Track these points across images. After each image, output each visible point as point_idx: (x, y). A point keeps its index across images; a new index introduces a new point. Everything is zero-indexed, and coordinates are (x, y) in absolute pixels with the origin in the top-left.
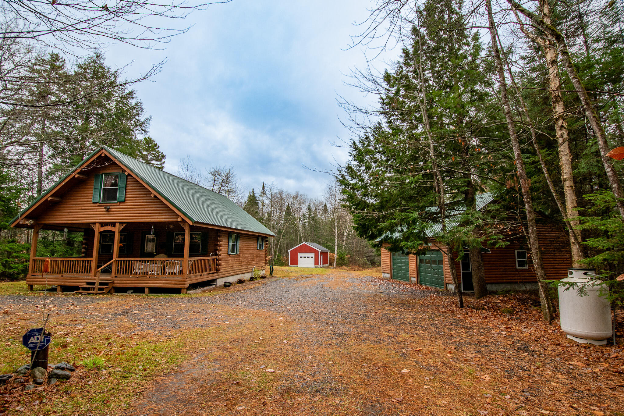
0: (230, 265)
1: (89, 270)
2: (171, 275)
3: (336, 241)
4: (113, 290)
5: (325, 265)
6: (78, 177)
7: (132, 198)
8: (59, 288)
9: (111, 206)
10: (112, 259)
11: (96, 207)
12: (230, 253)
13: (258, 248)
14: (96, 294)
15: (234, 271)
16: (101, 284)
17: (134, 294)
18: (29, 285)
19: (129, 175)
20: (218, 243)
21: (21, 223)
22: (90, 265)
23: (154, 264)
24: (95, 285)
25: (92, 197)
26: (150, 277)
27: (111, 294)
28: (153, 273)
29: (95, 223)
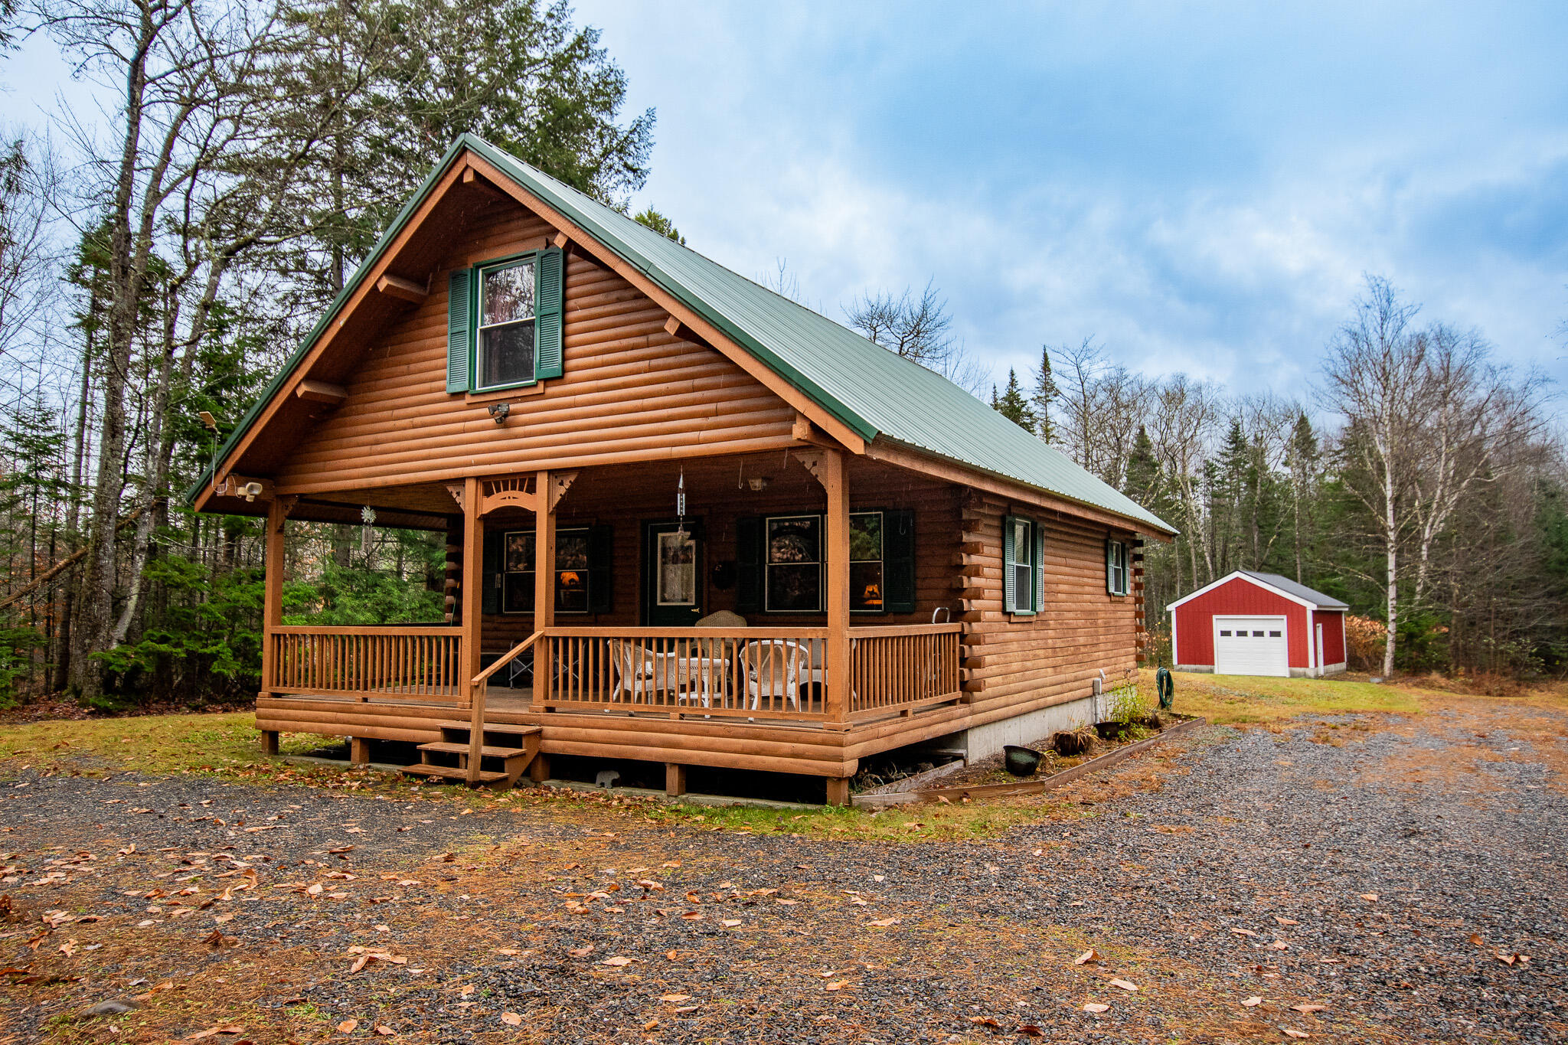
0: (1015, 666)
1: (450, 677)
2: (770, 711)
3: (1391, 565)
4: (540, 770)
5: (1332, 667)
6: (388, 286)
7: (591, 360)
8: (356, 750)
9: (515, 399)
10: (532, 632)
11: (459, 410)
12: (1011, 607)
13: (1112, 590)
14: (475, 785)
15: (1027, 695)
16: (492, 738)
17: (622, 791)
18: (264, 732)
19: (570, 244)
20: (965, 561)
21: (220, 493)
22: (456, 657)
23: (694, 653)
24: (466, 741)
25: (446, 372)
26: (682, 716)
27: (537, 783)
28: (694, 695)
29: (460, 481)
